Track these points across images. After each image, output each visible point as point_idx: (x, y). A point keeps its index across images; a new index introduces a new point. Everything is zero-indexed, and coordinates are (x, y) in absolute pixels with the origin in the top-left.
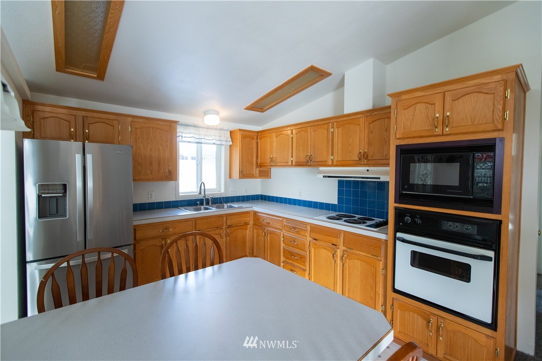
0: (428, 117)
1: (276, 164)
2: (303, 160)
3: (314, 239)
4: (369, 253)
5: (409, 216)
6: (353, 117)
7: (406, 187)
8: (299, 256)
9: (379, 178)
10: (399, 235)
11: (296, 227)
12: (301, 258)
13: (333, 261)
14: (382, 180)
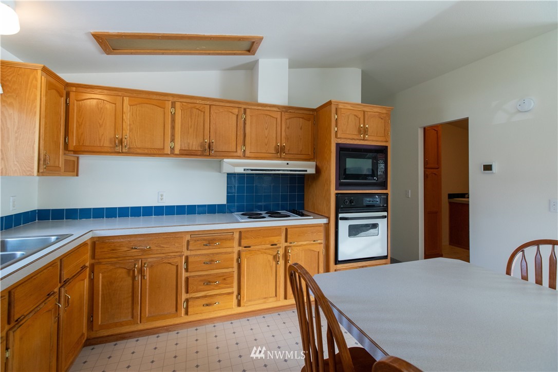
0: (356, 126)
1: (132, 150)
2: (195, 145)
3: (245, 247)
4: (311, 241)
5: (347, 199)
6: (268, 108)
7: (344, 176)
8: (222, 278)
9: (306, 171)
10: (341, 215)
11: (210, 239)
12: (225, 279)
13: (274, 263)
14: (308, 172)
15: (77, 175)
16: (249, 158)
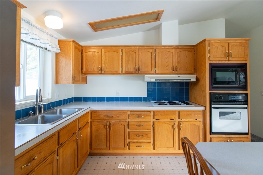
0: (223, 52)
1: (105, 72)
2: (131, 69)
3: (157, 120)
4: (194, 119)
5: (217, 96)
6: (168, 48)
7: (215, 83)
8: (145, 134)
9: (190, 80)
10: (213, 106)
11: (139, 114)
12: (146, 135)
13: (172, 129)
15: (86, 84)
16: (158, 74)
